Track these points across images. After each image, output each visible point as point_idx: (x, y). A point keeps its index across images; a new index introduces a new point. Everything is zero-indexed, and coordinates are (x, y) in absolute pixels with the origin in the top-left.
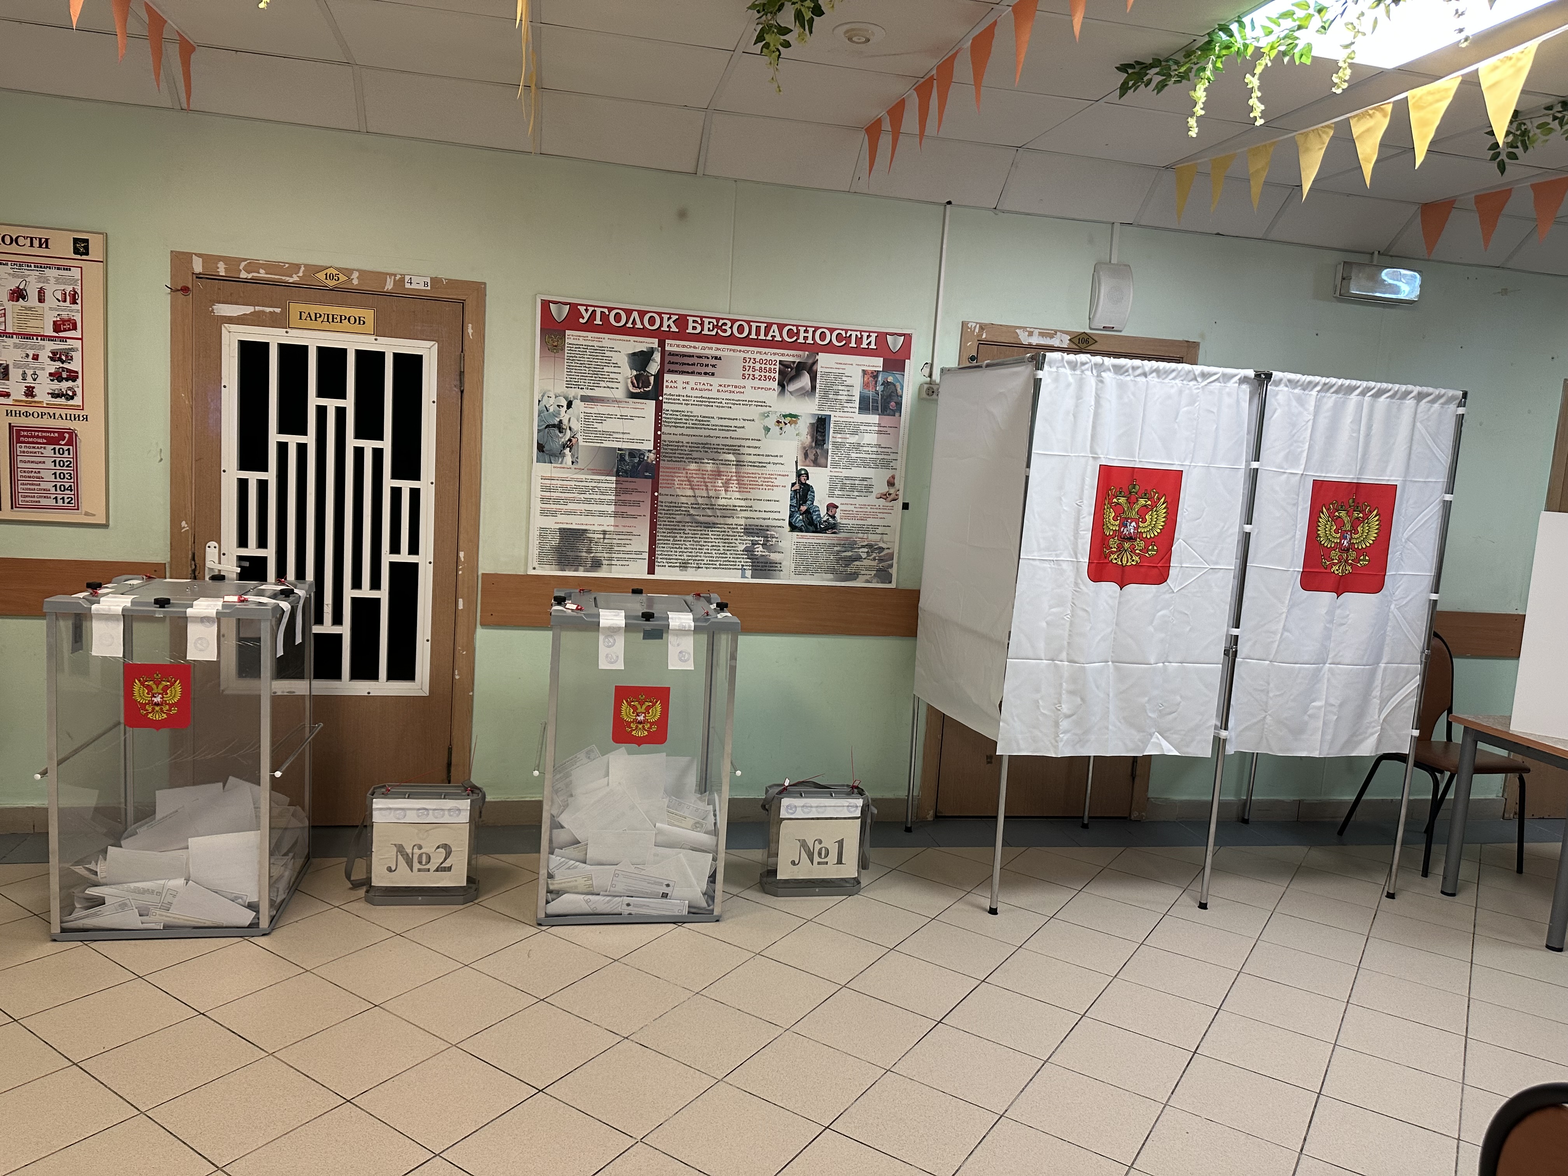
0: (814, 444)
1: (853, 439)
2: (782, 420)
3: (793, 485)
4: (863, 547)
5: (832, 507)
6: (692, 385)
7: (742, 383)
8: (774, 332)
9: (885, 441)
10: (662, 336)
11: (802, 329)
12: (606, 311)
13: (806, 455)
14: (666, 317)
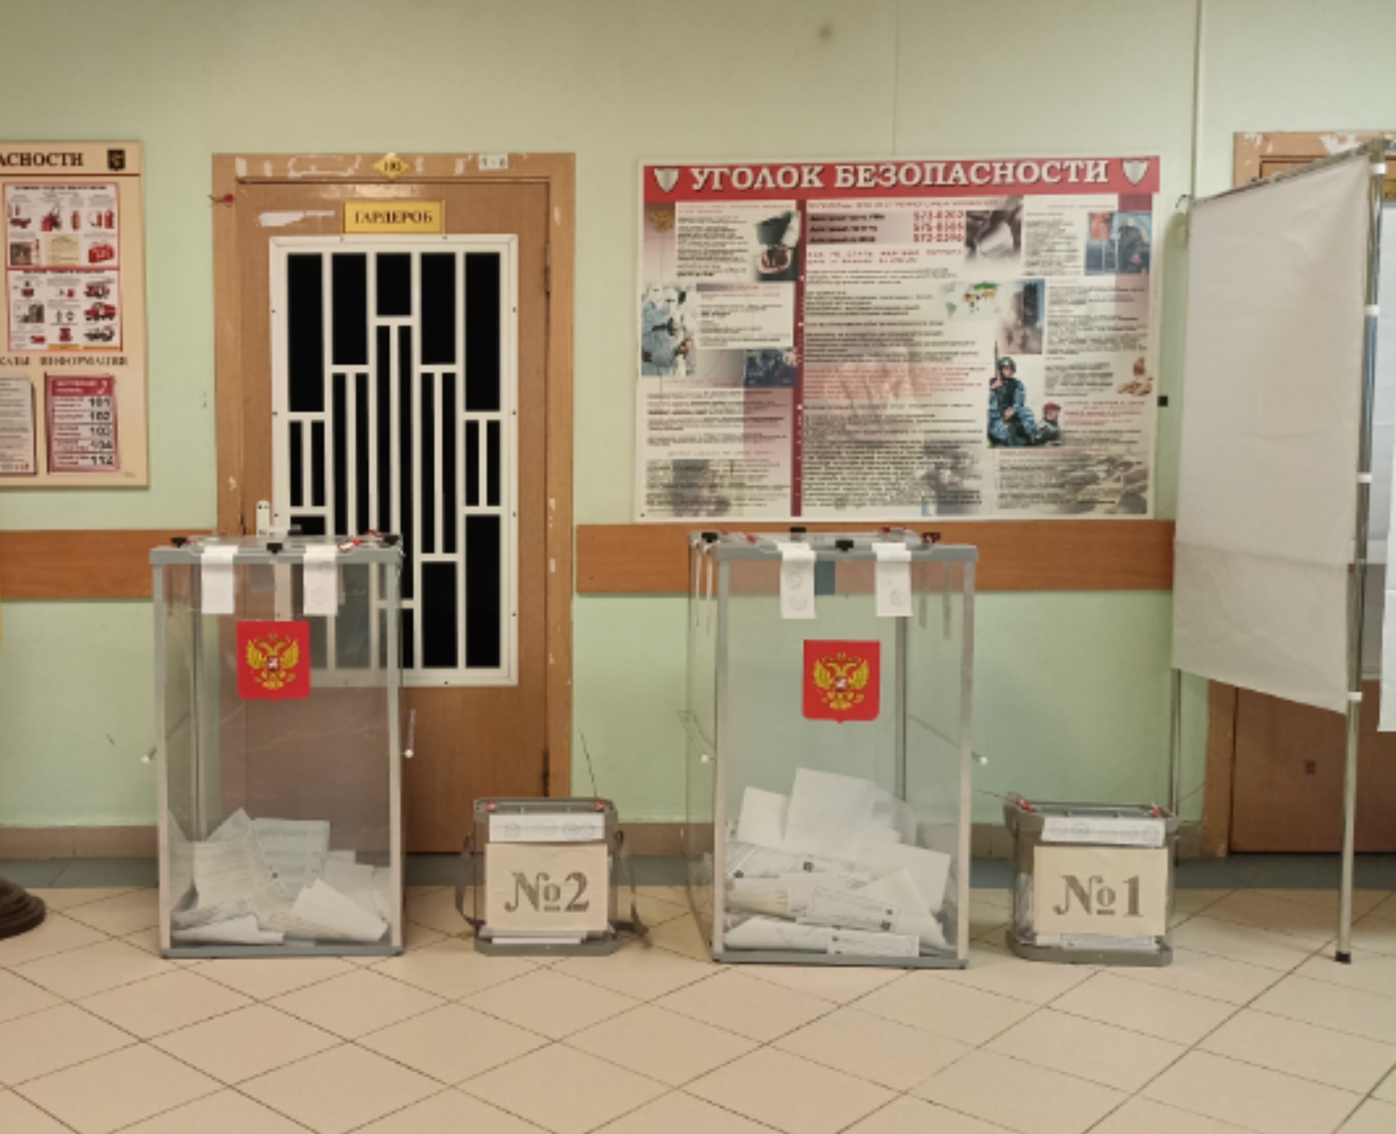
0: (1020, 323)
1: (1080, 311)
2: (973, 292)
3: (993, 381)
4: (1100, 462)
5: (1050, 408)
6: (844, 256)
7: (914, 246)
8: (957, 172)
9: (1127, 310)
10: (801, 196)
11: (997, 166)
12: (726, 170)
13: (1010, 339)
14: (805, 170)
